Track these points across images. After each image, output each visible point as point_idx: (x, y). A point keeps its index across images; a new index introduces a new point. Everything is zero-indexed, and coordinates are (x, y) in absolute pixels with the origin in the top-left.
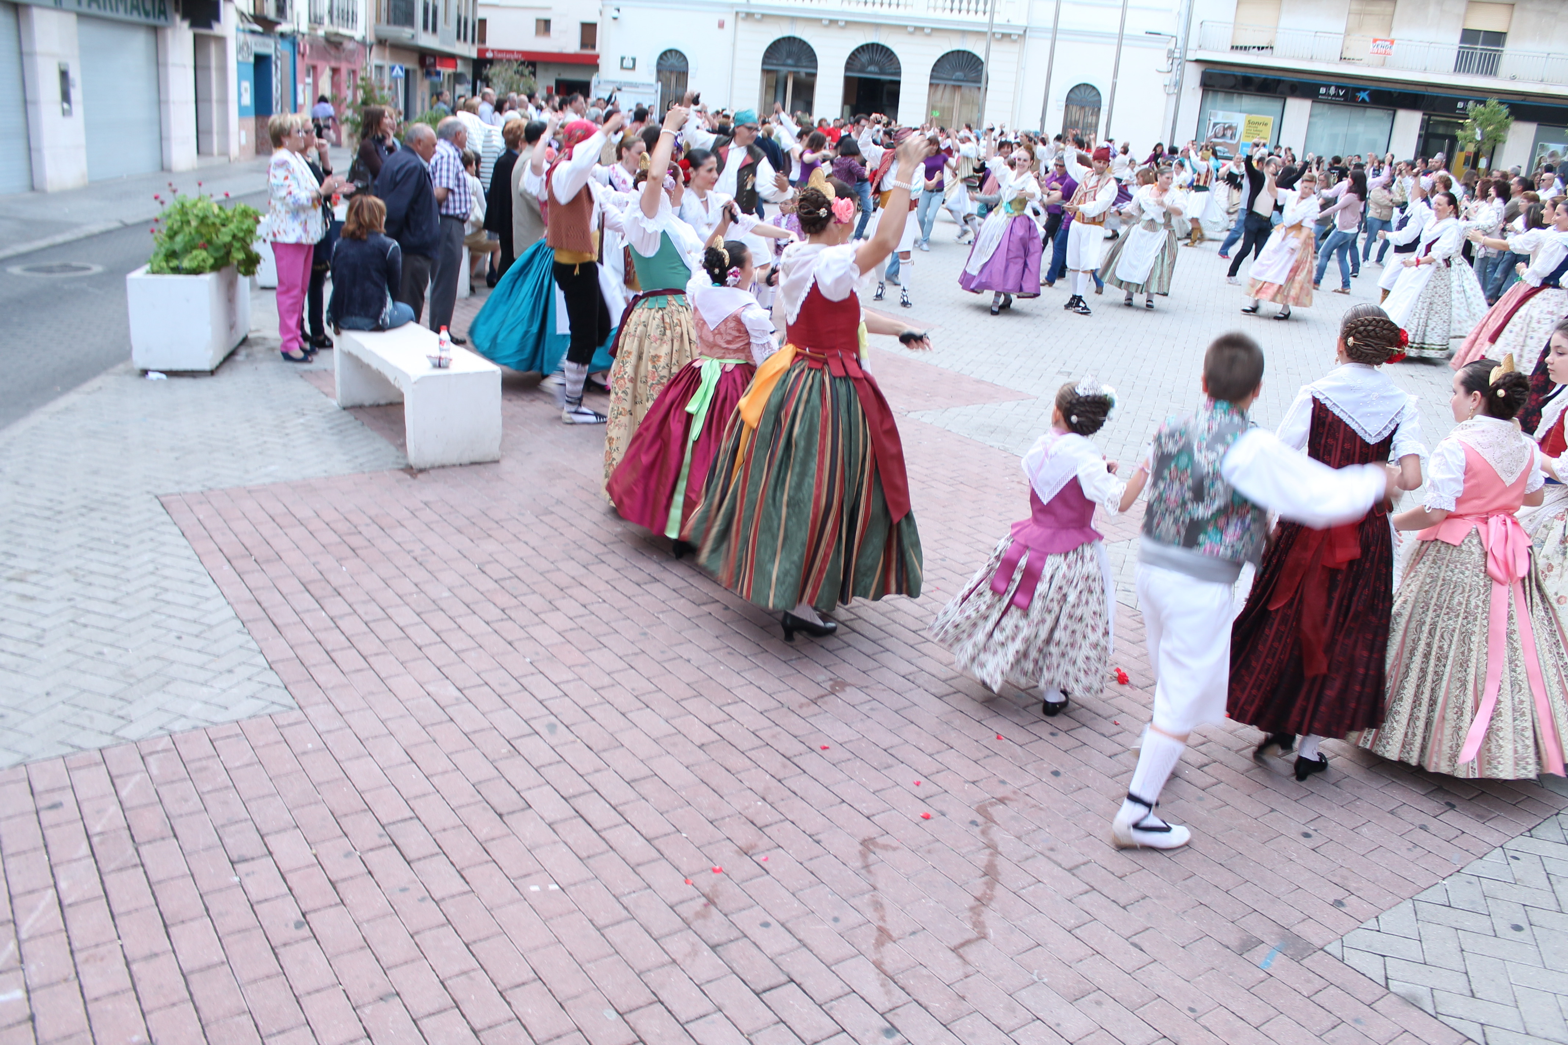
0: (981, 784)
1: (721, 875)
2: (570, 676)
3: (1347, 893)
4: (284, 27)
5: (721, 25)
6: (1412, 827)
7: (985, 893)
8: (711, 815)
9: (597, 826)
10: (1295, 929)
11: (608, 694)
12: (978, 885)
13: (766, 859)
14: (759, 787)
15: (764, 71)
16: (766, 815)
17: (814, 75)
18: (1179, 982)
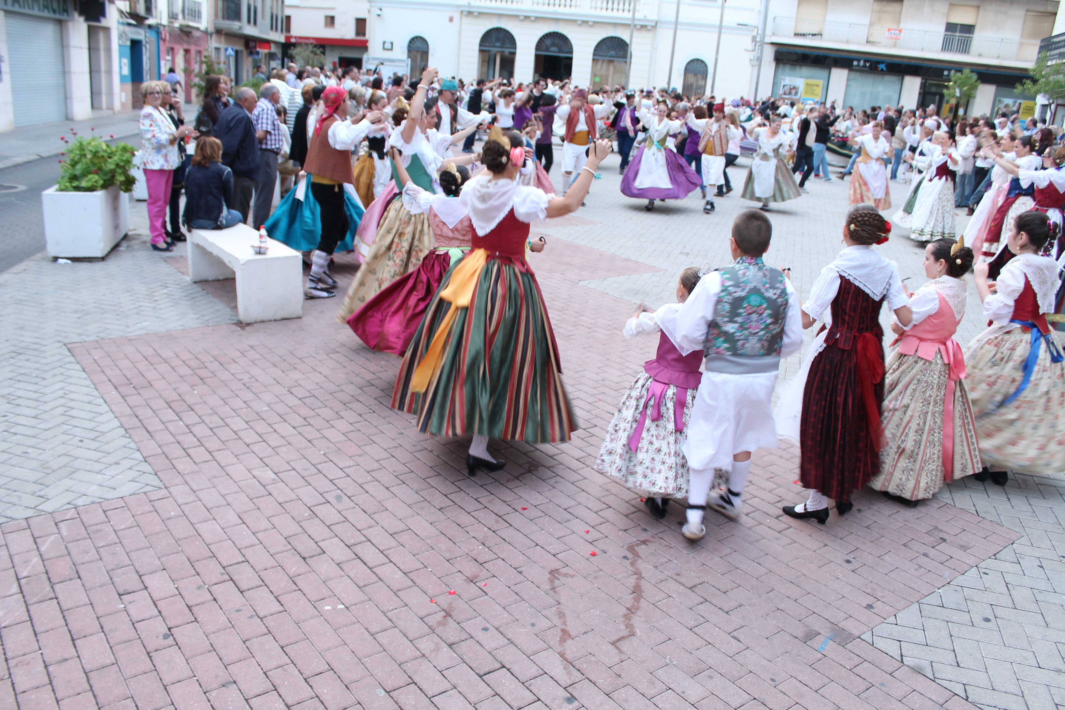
0: (630, 531)
1: (455, 596)
2: (351, 463)
3: (876, 600)
4: (151, 21)
5: (451, 20)
6: (917, 555)
7: (633, 605)
8: (448, 556)
9: (371, 565)
10: (841, 625)
11: (377, 475)
12: (629, 600)
13: (485, 585)
14: (480, 536)
15: (481, 51)
16: (485, 555)
17: (514, 54)
18: (764, 662)
